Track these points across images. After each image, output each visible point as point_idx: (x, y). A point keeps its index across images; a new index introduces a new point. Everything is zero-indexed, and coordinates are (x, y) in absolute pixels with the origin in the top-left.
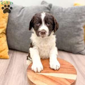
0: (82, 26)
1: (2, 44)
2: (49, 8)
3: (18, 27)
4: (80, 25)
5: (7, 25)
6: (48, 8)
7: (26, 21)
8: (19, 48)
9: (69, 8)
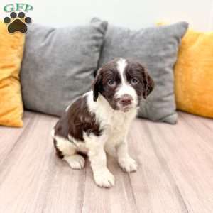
0: (167, 64)
1: (11, 98)
2: (102, 29)
3: (42, 67)
4: (164, 62)
5: (22, 64)
6: (99, 30)
7: (56, 55)
8: (43, 109)
9: (142, 29)
